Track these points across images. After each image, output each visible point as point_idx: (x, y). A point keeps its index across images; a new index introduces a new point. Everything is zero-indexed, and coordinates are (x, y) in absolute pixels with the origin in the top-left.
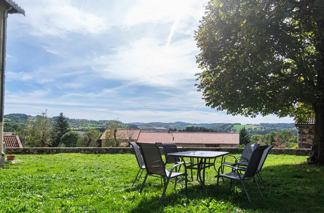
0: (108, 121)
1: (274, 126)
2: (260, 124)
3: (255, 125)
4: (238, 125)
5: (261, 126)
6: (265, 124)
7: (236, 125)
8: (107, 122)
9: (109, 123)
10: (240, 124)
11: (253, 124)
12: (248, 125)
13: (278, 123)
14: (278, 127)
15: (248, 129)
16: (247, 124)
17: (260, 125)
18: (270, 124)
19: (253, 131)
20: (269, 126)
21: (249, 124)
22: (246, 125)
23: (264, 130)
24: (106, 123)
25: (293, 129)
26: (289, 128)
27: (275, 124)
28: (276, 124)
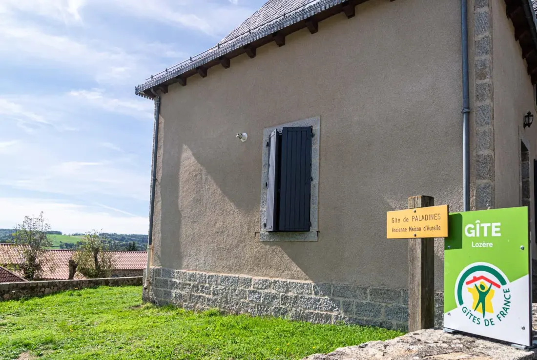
1: (125, 239)
3: (90, 236)
4: (56, 235)
6: (110, 235)
7: (51, 235)
10: (60, 233)
12: (76, 235)
13: (133, 234)
15: (78, 242)
16: (75, 233)
17: (101, 236)
18: (118, 236)
20: (116, 239)
21: (79, 233)
22: (73, 235)
23: (108, 245)
27: (126, 235)
28: (129, 236)
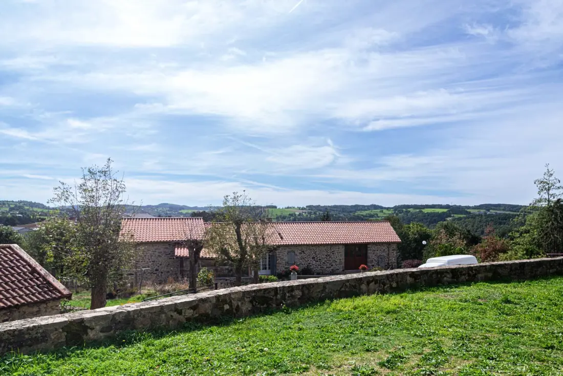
0: (13, 201)
1: (328, 210)
2: (307, 206)
3: (299, 208)
4: (272, 209)
5: (309, 210)
6: (315, 207)
8: (9, 205)
9: (16, 206)
10: (275, 207)
11: (296, 207)
12: (288, 208)
13: (334, 205)
14: (334, 211)
15: (290, 215)
16: (287, 206)
17: (308, 208)
18: (322, 207)
19: (298, 218)
20: (321, 210)
21: (290, 206)
22: (285, 208)
23: (314, 216)
24: (7, 205)
25: (356, 214)
26: (351, 212)
27: (329, 206)
28: (331, 207)
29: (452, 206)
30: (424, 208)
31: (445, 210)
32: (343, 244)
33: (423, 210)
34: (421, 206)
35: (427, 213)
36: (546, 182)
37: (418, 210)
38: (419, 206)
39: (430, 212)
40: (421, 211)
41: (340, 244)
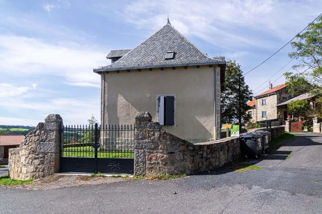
29: (31, 127)
30: (10, 128)
31: (27, 130)
32: (4, 146)
33: (10, 129)
34: (9, 126)
35: (13, 131)
36: (92, 121)
37: (6, 129)
38: (7, 126)
39: (15, 130)
40: (9, 130)
41: (2, 146)
